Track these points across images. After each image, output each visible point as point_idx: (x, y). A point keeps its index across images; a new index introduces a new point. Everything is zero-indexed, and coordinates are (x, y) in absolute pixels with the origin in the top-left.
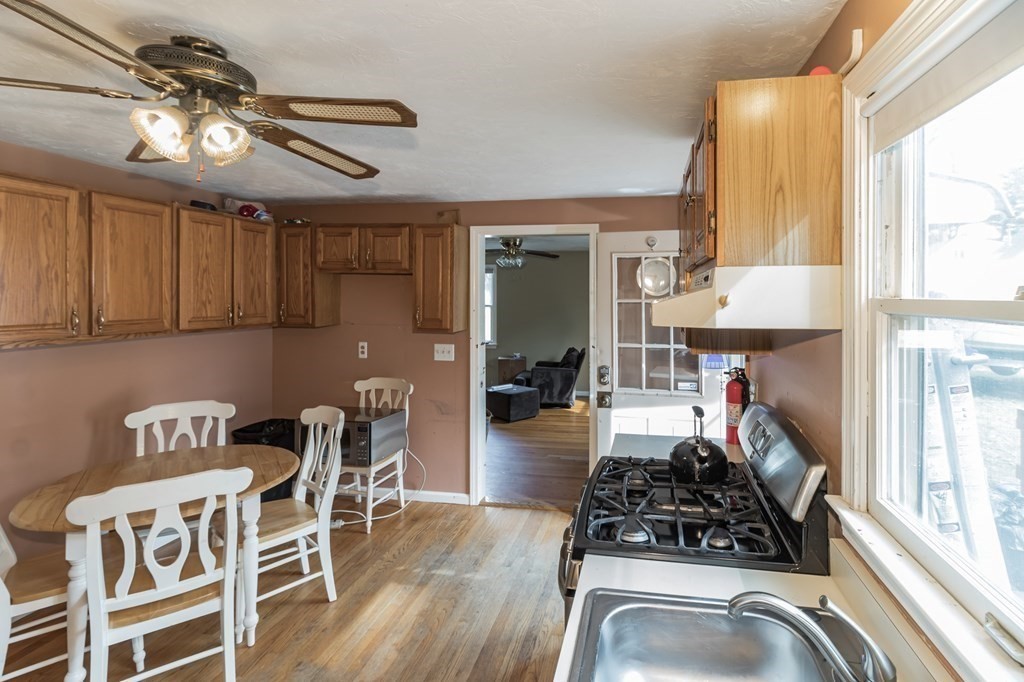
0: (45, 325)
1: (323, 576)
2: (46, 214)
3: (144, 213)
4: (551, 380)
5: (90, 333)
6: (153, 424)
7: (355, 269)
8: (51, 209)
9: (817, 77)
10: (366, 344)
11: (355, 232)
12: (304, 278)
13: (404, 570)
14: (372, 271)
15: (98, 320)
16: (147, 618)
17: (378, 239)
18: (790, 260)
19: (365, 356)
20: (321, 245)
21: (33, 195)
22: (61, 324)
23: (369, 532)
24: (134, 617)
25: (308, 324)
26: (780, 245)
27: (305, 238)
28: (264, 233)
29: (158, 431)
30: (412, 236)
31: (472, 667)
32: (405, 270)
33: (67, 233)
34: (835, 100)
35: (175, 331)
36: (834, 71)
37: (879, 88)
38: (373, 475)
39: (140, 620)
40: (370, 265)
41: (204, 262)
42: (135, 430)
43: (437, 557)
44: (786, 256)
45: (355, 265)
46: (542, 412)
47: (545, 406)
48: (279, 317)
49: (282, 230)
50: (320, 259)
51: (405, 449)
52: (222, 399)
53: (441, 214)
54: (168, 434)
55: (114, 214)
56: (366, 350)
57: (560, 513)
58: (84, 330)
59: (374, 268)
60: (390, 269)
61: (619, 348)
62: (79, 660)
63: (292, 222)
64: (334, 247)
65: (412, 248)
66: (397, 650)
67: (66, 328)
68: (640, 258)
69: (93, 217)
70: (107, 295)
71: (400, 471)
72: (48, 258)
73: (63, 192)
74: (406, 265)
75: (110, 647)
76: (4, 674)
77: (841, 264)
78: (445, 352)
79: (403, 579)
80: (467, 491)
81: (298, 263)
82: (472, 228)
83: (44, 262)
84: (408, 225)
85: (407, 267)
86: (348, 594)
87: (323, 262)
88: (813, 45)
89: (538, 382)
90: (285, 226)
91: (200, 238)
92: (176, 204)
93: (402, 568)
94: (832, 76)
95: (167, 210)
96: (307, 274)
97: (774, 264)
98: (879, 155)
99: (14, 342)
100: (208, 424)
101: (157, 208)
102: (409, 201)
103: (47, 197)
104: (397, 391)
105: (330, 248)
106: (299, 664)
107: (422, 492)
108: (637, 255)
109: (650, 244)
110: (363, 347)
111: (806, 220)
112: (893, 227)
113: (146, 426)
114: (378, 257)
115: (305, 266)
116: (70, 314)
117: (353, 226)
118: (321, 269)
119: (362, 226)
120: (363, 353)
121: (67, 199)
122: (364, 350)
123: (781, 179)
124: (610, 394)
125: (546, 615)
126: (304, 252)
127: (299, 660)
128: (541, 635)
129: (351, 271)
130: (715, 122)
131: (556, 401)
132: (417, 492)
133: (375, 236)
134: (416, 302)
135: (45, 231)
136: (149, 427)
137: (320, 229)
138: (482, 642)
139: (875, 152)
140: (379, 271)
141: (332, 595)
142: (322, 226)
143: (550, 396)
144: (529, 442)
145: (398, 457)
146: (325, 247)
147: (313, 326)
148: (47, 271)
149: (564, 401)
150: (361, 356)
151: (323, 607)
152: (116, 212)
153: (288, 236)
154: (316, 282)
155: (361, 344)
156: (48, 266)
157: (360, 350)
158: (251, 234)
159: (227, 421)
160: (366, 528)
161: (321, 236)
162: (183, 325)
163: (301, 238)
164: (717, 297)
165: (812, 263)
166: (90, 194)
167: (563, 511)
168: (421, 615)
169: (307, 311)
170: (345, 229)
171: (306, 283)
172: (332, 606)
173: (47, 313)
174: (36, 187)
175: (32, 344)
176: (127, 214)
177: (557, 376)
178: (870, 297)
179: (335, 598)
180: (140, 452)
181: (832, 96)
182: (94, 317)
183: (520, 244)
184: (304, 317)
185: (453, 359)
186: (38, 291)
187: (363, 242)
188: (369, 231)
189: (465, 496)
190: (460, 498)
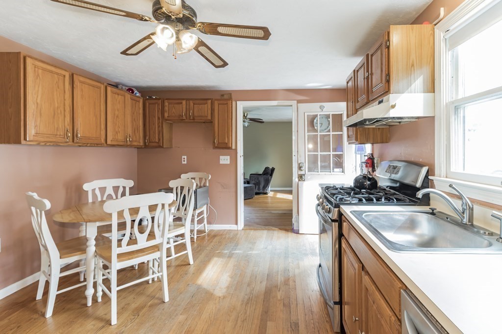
0: (56, 135)
1: (187, 253)
2: (57, 82)
3: (93, 86)
4: (259, 181)
5: (73, 141)
6: (95, 189)
7: (184, 120)
8: (59, 80)
9: (425, 25)
10: (186, 157)
11: (184, 102)
12: (158, 124)
13: (219, 252)
14: (192, 121)
15: (77, 136)
16: (132, 258)
17: (195, 106)
18: (416, 92)
19: (186, 162)
20: (166, 108)
21: (51, 72)
22: (62, 135)
23: (195, 241)
24: (127, 258)
25: (160, 146)
26: (413, 86)
27: (158, 105)
28: (139, 102)
29: (98, 192)
30: (212, 104)
31: (266, 280)
32: (209, 120)
33: (65, 92)
34: (431, 33)
35: (105, 145)
36: (431, 23)
37: (451, 28)
38: (197, 214)
39: (130, 259)
40: (192, 118)
41: (117, 113)
42: (87, 192)
43: (232, 248)
44: (415, 90)
45: (184, 118)
46: (256, 196)
47: (257, 194)
48: (145, 143)
49: (147, 101)
50: (166, 115)
51: (207, 205)
52: (127, 178)
53: (223, 95)
54: (103, 194)
55: (82, 85)
56: (186, 160)
57: (280, 231)
58: (71, 140)
59: (194, 119)
60: (201, 120)
61: (308, 155)
62: (91, 284)
63: (150, 97)
64: (174, 110)
65: (213, 110)
66: (230, 277)
67: (64, 138)
68: (317, 115)
69: (75, 86)
70: (80, 124)
71: (205, 215)
72: (58, 103)
73: (63, 72)
74: (209, 118)
75: (117, 270)
76: (57, 291)
77: (434, 92)
78: (225, 160)
79: (220, 255)
80: (237, 224)
81: (155, 117)
82: (238, 102)
83: (56, 105)
84: (210, 99)
85: (210, 118)
86: (197, 261)
87: (168, 117)
88: (417, 16)
89: (253, 182)
90: (147, 99)
91: (115, 101)
92: (105, 84)
93: (218, 252)
94: (431, 25)
95: (102, 86)
96: (160, 122)
97: (411, 93)
98: (450, 52)
99: (45, 142)
100: (121, 190)
101: (99, 84)
102: (208, 89)
103: (57, 74)
104: (202, 178)
105: (171, 110)
106: (188, 285)
107: (214, 225)
108: (316, 114)
109: (322, 108)
110: (184, 158)
111: (422, 76)
112: (454, 77)
113: (92, 190)
114: (196, 114)
115: (159, 118)
116: (66, 131)
117: (183, 99)
118: (166, 120)
119: (187, 100)
120: (184, 161)
121: (64, 76)
122: (184, 160)
123: (413, 62)
124: (304, 175)
125: (289, 263)
126: (158, 111)
127: (187, 284)
128: (290, 269)
129: (181, 121)
130: (389, 40)
131: (261, 191)
132: (212, 225)
133: (194, 104)
134: (214, 135)
135: (56, 90)
136: (94, 190)
137: (166, 101)
138: (266, 272)
139: (449, 51)
140: (195, 121)
141: (191, 262)
142: (166, 99)
143: (259, 189)
144: (255, 207)
145: (204, 208)
146: (169, 109)
147: (162, 147)
148: (57, 109)
149: (265, 191)
150: (183, 163)
151: (189, 266)
152: (83, 84)
153: (149, 104)
154: (164, 127)
155: (183, 157)
156: (58, 107)
157: (183, 160)
158: (134, 102)
159: (130, 188)
160: (194, 239)
161: (166, 104)
162: (109, 142)
163: (156, 105)
164: (391, 105)
165: (424, 93)
166: (73, 75)
167: (281, 230)
168: (234, 266)
169: (159, 140)
170: (179, 101)
171: (159, 127)
172: (192, 266)
173: (57, 130)
174: (53, 69)
175: (52, 144)
176: (87, 86)
177: (262, 180)
178: (447, 102)
179: (193, 263)
180: (90, 200)
181: (431, 32)
182: (75, 134)
183: (247, 116)
184: (158, 143)
185: (229, 163)
186: (54, 118)
187: (188, 107)
188: (191, 102)
189: (236, 226)
190: (233, 227)
